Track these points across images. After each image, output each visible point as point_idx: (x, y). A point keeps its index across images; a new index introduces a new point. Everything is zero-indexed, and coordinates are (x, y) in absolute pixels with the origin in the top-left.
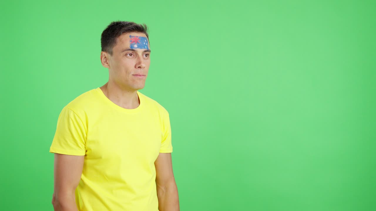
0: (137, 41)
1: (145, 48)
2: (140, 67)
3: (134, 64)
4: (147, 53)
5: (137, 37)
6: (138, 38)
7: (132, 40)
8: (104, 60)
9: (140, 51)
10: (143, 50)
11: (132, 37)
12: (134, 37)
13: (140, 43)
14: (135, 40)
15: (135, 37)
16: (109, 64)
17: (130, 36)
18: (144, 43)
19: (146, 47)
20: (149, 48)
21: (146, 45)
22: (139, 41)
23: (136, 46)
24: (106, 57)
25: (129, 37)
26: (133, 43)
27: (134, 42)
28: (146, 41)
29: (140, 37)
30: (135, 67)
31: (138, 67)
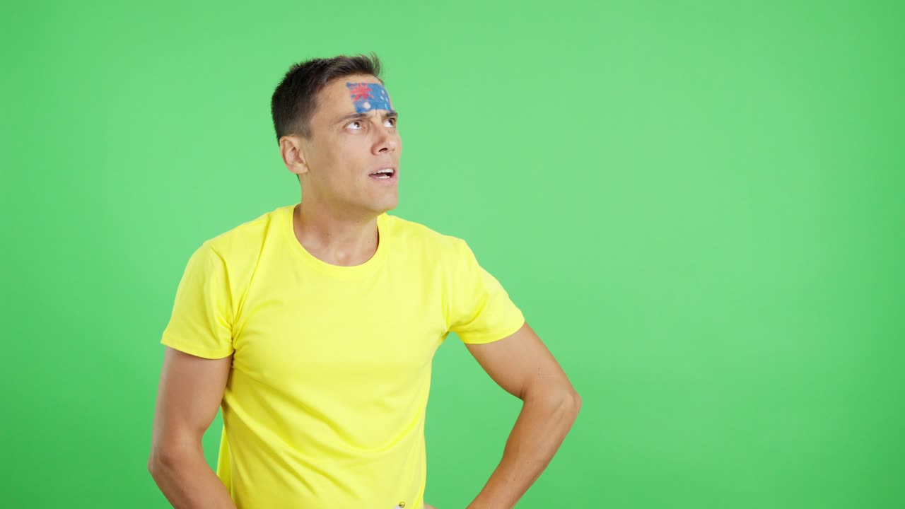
0: (366, 93)
1: (385, 109)
2: (385, 149)
3: (369, 145)
4: (391, 117)
5: (364, 84)
6: (366, 87)
7: (356, 94)
8: (290, 155)
9: (376, 115)
10: (384, 112)
11: (354, 85)
12: (357, 86)
13: (373, 97)
14: (361, 93)
15: (359, 84)
16: (304, 162)
17: (349, 85)
18: (382, 98)
19: (386, 105)
20: (393, 108)
21: (385, 102)
22: (369, 93)
23: (367, 105)
24: (294, 149)
25: (347, 88)
26: (361, 100)
27: (359, 96)
28: (383, 92)
29: (369, 85)
30: (373, 152)
31: (380, 151)
